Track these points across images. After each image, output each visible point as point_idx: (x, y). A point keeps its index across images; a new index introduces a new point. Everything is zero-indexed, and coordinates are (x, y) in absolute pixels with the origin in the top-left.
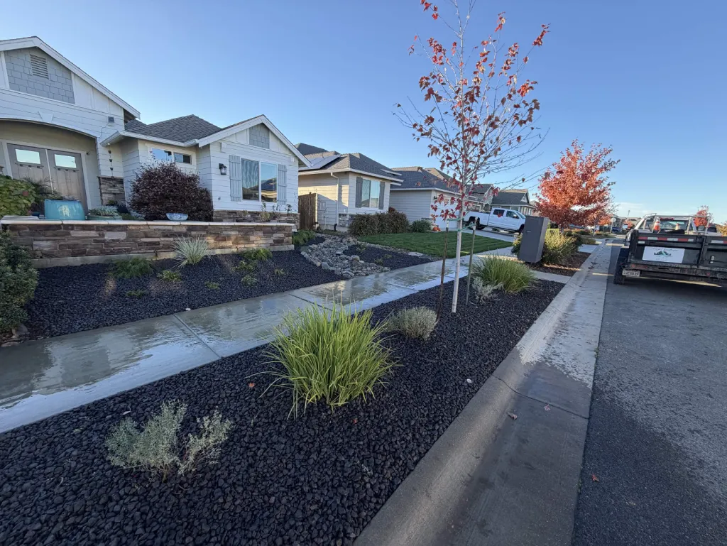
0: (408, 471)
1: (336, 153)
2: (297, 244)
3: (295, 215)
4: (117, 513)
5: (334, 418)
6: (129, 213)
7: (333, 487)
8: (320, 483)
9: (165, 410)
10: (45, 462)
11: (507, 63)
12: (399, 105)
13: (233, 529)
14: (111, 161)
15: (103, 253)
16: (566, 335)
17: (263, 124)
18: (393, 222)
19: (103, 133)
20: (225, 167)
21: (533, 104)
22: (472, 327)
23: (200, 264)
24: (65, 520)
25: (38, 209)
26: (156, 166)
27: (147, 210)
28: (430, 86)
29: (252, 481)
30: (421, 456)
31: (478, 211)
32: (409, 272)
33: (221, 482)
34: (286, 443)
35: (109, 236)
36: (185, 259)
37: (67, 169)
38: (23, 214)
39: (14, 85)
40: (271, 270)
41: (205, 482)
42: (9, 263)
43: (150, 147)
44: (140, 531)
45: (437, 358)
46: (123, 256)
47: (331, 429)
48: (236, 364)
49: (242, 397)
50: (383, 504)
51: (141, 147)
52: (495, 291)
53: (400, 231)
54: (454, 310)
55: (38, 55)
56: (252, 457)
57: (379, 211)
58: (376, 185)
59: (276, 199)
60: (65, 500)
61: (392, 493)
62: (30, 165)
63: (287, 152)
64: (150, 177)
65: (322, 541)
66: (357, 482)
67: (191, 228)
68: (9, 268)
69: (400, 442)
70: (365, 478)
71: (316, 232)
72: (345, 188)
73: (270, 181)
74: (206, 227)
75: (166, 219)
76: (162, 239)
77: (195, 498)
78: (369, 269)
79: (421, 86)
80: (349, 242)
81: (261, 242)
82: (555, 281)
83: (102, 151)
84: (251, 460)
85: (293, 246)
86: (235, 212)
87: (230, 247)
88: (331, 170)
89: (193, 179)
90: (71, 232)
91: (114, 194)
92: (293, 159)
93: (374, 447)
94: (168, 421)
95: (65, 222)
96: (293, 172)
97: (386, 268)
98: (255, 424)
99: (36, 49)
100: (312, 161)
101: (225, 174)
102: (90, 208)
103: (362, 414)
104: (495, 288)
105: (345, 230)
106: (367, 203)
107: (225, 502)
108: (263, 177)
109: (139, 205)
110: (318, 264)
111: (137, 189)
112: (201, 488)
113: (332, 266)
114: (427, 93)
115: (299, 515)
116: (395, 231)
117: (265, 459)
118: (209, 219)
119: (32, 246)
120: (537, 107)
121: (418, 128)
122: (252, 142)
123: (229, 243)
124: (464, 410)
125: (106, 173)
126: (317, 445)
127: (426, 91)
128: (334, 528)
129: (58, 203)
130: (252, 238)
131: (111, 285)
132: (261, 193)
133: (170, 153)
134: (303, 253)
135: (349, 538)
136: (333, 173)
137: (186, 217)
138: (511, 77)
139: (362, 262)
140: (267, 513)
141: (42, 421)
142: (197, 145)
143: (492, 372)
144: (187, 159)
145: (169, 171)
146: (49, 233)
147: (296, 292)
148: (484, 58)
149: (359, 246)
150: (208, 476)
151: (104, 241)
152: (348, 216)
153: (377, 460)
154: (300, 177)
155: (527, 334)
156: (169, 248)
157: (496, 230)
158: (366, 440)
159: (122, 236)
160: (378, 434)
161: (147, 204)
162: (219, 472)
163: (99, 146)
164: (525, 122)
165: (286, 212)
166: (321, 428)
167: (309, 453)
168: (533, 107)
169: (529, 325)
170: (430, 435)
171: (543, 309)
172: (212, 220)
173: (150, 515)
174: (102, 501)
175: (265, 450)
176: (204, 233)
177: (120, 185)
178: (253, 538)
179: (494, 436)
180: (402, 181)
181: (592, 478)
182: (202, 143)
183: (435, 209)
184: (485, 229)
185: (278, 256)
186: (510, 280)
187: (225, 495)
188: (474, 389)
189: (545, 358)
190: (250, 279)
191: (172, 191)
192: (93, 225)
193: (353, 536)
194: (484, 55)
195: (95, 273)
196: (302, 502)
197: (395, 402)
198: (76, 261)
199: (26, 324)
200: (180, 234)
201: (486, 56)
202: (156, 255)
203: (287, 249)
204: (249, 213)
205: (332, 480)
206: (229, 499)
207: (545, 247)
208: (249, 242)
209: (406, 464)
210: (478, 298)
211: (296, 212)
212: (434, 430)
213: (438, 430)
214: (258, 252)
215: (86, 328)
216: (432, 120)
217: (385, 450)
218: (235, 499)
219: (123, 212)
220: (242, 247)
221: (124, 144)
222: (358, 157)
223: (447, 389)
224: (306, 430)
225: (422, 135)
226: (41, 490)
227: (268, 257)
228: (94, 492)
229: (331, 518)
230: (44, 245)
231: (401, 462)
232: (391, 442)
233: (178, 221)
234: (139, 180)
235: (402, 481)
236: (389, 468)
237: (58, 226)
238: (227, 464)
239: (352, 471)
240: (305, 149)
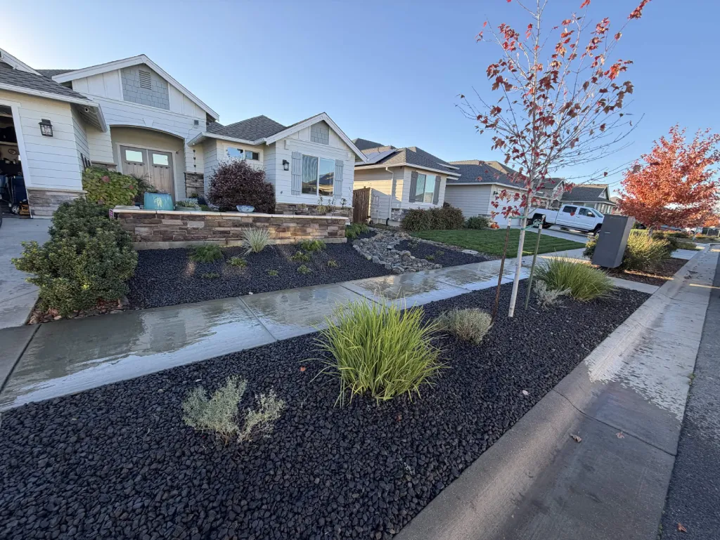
0: (452, 477)
1: (392, 148)
2: (349, 237)
3: (349, 209)
4: (188, 467)
5: (378, 411)
6: (207, 205)
7: (374, 479)
8: (362, 473)
9: (230, 383)
10: (137, 413)
11: (593, 42)
12: (462, 96)
13: (281, 501)
14: (195, 158)
15: (185, 239)
16: (649, 354)
17: (324, 121)
18: (447, 218)
19: (190, 134)
20: (288, 163)
21: (625, 86)
22: (531, 334)
23: (263, 252)
24: (150, 465)
25: (139, 201)
26: (230, 163)
27: (221, 202)
28: (498, 75)
29: (300, 459)
30: (467, 465)
31: (544, 208)
32: (462, 271)
33: (273, 456)
34: (331, 429)
35: (191, 225)
36: (250, 247)
37: (161, 167)
38: (129, 204)
39: (127, 97)
40: (325, 262)
41: (259, 453)
42: (118, 244)
43: (226, 146)
44: (205, 486)
45: (489, 364)
46: (201, 243)
47: (375, 422)
48: (290, 347)
49: (294, 379)
50: (424, 507)
51: (219, 146)
52: (560, 297)
53: (455, 227)
54: (511, 315)
55: (144, 70)
56: (301, 437)
57: (433, 206)
58: (431, 180)
59: (332, 193)
60: (150, 448)
61: (435, 497)
62: (135, 163)
63: (345, 148)
64: (225, 173)
65: (362, 530)
66: (398, 479)
67: (256, 220)
68: (118, 249)
69: (445, 446)
70: (407, 476)
71: (369, 226)
72: (400, 183)
73: (328, 176)
74: (269, 218)
75: (236, 211)
76: (233, 229)
77: (251, 467)
78: (420, 265)
79: (489, 75)
80: (401, 237)
81: (317, 234)
82: (638, 290)
83: (188, 149)
84: (299, 440)
85: (346, 238)
86: (295, 205)
87: (289, 238)
88: (386, 165)
89: (260, 174)
90: (163, 220)
91: (196, 188)
92: (350, 154)
93: (418, 446)
94: (231, 394)
95: (159, 212)
96: (350, 167)
97: (438, 265)
98: (304, 406)
99: (144, 65)
100: (368, 156)
101: (287, 170)
102: (177, 200)
103: (407, 412)
104: (562, 293)
105: (397, 225)
106: (421, 198)
107: (275, 474)
108: (322, 172)
109: (215, 197)
110: (369, 258)
111: (214, 184)
112: (256, 458)
113: (382, 260)
114: (495, 82)
115: (341, 500)
116: (449, 227)
117: (312, 441)
118: (271, 211)
119: (134, 231)
120: (629, 90)
121: (483, 119)
122: (314, 139)
123: (288, 234)
124: (517, 424)
125: (190, 170)
126: (361, 435)
127: (494, 80)
128: (374, 520)
129: (154, 196)
130: (309, 230)
131: (191, 267)
132: (319, 187)
133: (242, 151)
134: (355, 246)
135: (389, 533)
136: (389, 168)
137: (253, 209)
138: (596, 58)
139: (413, 257)
140: (312, 493)
141: (136, 379)
142: (265, 143)
143: (553, 386)
144: (256, 156)
145: (240, 167)
146: (146, 221)
147: (348, 284)
148: (567, 38)
149: (410, 241)
150: (262, 448)
151: (186, 229)
152: (401, 211)
153: (420, 461)
154: (356, 172)
155: (599, 348)
156: (239, 237)
157: (564, 229)
158: (409, 439)
159: (200, 225)
160: (422, 435)
161: (221, 197)
162: (271, 446)
163: (186, 146)
164: (612, 108)
165: (341, 206)
166: (366, 420)
167: (352, 443)
168: (624, 90)
169: (602, 338)
170: (478, 444)
171: (621, 322)
172: (274, 213)
173: (213, 474)
174: (178, 454)
175: (313, 432)
176: (267, 224)
177: (201, 180)
178: (298, 514)
179: (552, 457)
180: (460, 175)
181: (678, 527)
182: (269, 141)
183: (496, 206)
184: (552, 228)
185: (331, 247)
186: (581, 285)
187: (275, 468)
188: (530, 403)
189: (620, 378)
190: (304, 269)
191: (242, 185)
192: (178, 215)
193: (393, 532)
194: (566, 35)
195: (179, 256)
196: (345, 489)
197: (441, 404)
198: (164, 245)
199: (128, 296)
200: (247, 225)
201: (568, 37)
202: (227, 243)
203: (340, 242)
204: (307, 206)
205: (374, 473)
206: (279, 472)
207: (627, 250)
208: (305, 233)
209: (450, 470)
210: (539, 303)
211: (351, 206)
212: (482, 439)
213: (487, 440)
214: (314, 243)
215: (170, 303)
216: (499, 110)
217: (428, 452)
218: (284, 474)
219: (202, 203)
220: (299, 238)
221: (206, 144)
222: (415, 151)
223: (498, 398)
224: (351, 419)
225: (487, 127)
226: (134, 436)
227: (323, 249)
228: (172, 445)
229: (372, 509)
230: (143, 231)
231: (445, 467)
232: (436, 445)
233: (245, 213)
234: (216, 176)
235: (445, 487)
236: (432, 471)
237: (154, 215)
238: (278, 439)
239: (394, 468)
240: (362, 144)
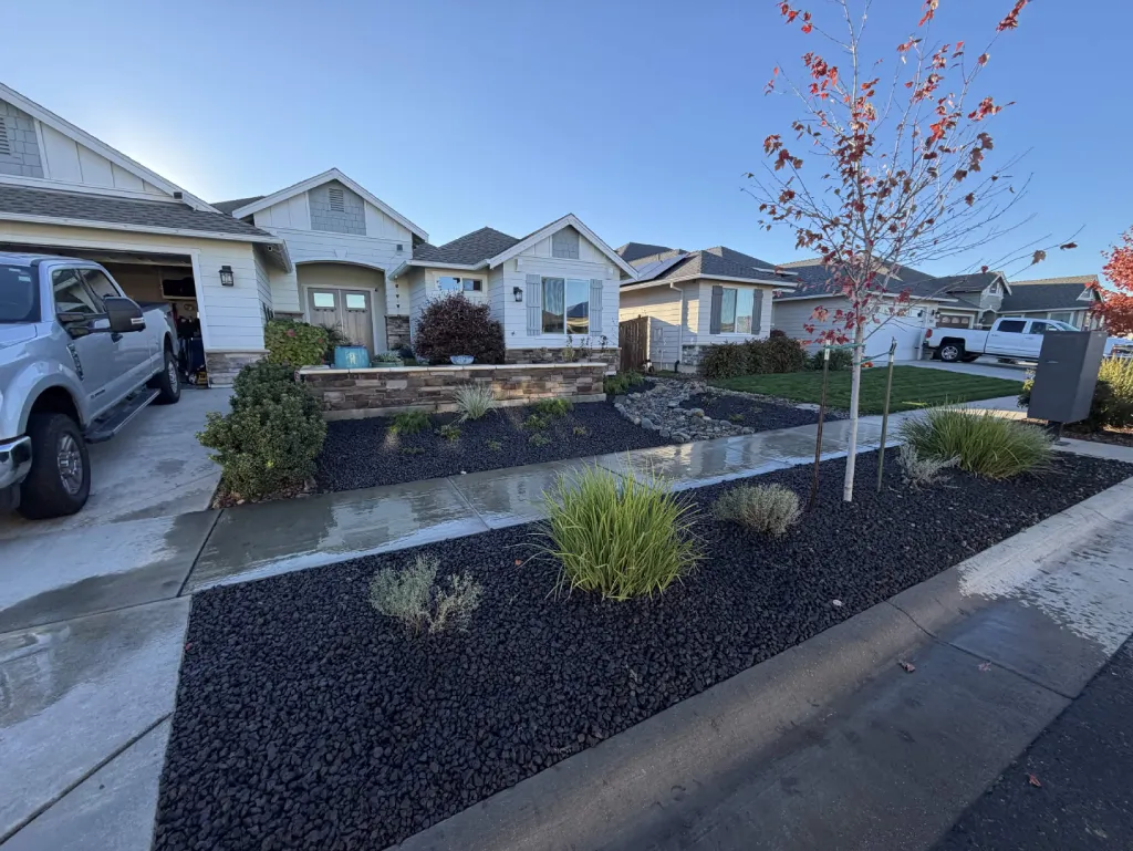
0: (692, 691)
1: (681, 252)
2: (611, 393)
3: (614, 350)
4: (375, 654)
5: (608, 613)
6: (414, 358)
7: (589, 683)
8: (574, 676)
10: (324, 601)
14: (398, 296)
15: (384, 405)
17: (570, 227)
18: (778, 354)
19: (391, 264)
20: (521, 291)
22: (874, 525)
23: (482, 418)
24: (335, 650)
25: (329, 359)
26: (443, 298)
27: (431, 353)
29: (499, 656)
30: (718, 680)
31: (966, 327)
32: (787, 437)
33: (469, 651)
34: (543, 629)
35: (391, 385)
36: (466, 412)
37: (357, 310)
38: (318, 363)
39: (315, 226)
40: (569, 428)
41: (453, 647)
42: (305, 414)
43: (437, 275)
44: (391, 673)
45: (789, 564)
46: (403, 408)
47: (601, 624)
49: (505, 573)
51: (428, 276)
52: (947, 471)
53: (790, 368)
54: (849, 498)
55: (336, 187)
56: (505, 635)
57: (750, 337)
58: (745, 297)
59: (586, 328)
60: (336, 635)
62: (325, 309)
63: (604, 261)
64: (437, 312)
65: (563, 731)
66: (618, 686)
67: (475, 374)
68: (304, 418)
69: (692, 656)
70: (630, 684)
71: (646, 375)
72: (694, 305)
73: (580, 306)
74: (492, 371)
75: (450, 363)
76: (444, 388)
78: (717, 429)
80: (693, 388)
81: (561, 390)
83: (389, 285)
84: (503, 637)
85: (604, 395)
86: (531, 351)
87: (521, 398)
88: (670, 280)
89: (483, 310)
90: (357, 381)
91: (400, 336)
92: (612, 270)
93: (653, 654)
95: (352, 371)
96: (613, 288)
97: (747, 429)
98: (513, 603)
99: (335, 181)
100: (642, 269)
101: (520, 300)
102: (376, 353)
103: (647, 615)
104: (946, 464)
105: (692, 370)
106: (731, 328)
108: (571, 301)
109: (424, 347)
110: (637, 420)
111: (422, 328)
113: (658, 424)
116: (781, 368)
117: (517, 639)
118: (500, 361)
119: (323, 396)
122: (556, 253)
123: (520, 393)
125: (393, 312)
126: (580, 637)
129: (346, 350)
130: (549, 385)
131: (391, 440)
132: (567, 323)
133: (458, 280)
134: (617, 405)
135: (594, 736)
136: (675, 284)
137: (471, 360)
139: (707, 418)
140: (510, 690)
141: (323, 567)
142: (488, 266)
143: (890, 597)
144: (477, 286)
145: (457, 304)
146: (337, 383)
149: (709, 394)
151: (385, 391)
152: (697, 349)
153: (652, 669)
154: (623, 295)
155: (994, 548)
156: (451, 399)
157: (1007, 361)
158: (644, 645)
159: (402, 384)
160: (662, 642)
161: (431, 346)
163: (387, 279)
165: (600, 347)
167: (568, 644)
168: (980, 146)
169: (1009, 533)
170: (741, 659)
172: (503, 363)
173: (401, 663)
175: (519, 630)
176: (490, 379)
177: (405, 325)
180: (795, 285)
182: (493, 262)
183: (811, 330)
184: (979, 360)
185: (580, 410)
186: (987, 451)
187: (470, 662)
188: (840, 616)
189: (1022, 592)
190: (539, 439)
191: (458, 328)
192: (375, 374)
193: (599, 736)
195: (377, 426)
196: (549, 690)
198: (358, 414)
199: (316, 477)
200: (462, 382)
202: (436, 408)
203: (596, 400)
204: (550, 350)
205: (589, 677)
208: (543, 389)
209: (692, 683)
211: (616, 347)
212: (749, 653)
213: (756, 655)
214: (555, 403)
217: (666, 661)
219: (407, 356)
220: (535, 397)
221: (412, 275)
222: (720, 254)
226: (319, 623)
227: (568, 411)
228: (358, 633)
230: (333, 396)
231: (685, 679)
232: (679, 655)
233: (462, 365)
234: (424, 318)
236: (666, 681)
237: (345, 375)
238: (477, 635)
239: (616, 674)
240: (634, 252)
